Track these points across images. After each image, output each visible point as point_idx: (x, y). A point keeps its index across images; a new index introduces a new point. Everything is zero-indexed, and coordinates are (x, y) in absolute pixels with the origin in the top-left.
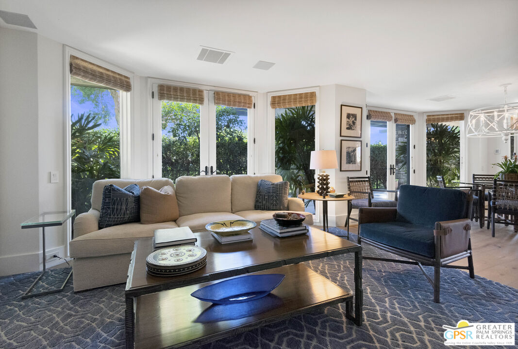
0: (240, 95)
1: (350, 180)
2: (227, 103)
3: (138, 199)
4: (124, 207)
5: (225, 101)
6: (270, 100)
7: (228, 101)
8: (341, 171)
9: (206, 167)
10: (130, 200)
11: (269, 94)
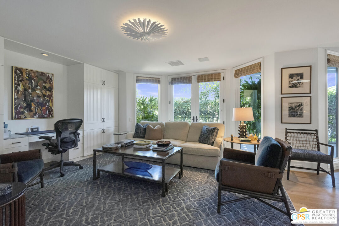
0: (212, 75)
1: (288, 131)
2: (203, 80)
3: (145, 129)
4: (140, 132)
5: (202, 80)
6: (234, 72)
7: (204, 79)
8: (282, 123)
9: (194, 117)
10: (142, 129)
11: (233, 69)
